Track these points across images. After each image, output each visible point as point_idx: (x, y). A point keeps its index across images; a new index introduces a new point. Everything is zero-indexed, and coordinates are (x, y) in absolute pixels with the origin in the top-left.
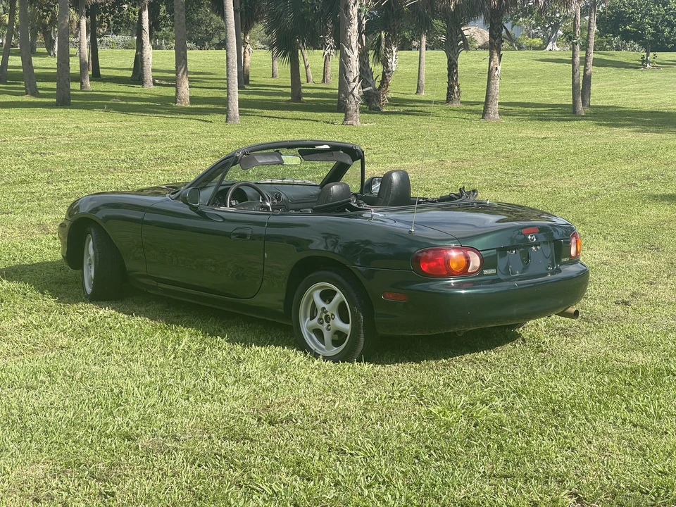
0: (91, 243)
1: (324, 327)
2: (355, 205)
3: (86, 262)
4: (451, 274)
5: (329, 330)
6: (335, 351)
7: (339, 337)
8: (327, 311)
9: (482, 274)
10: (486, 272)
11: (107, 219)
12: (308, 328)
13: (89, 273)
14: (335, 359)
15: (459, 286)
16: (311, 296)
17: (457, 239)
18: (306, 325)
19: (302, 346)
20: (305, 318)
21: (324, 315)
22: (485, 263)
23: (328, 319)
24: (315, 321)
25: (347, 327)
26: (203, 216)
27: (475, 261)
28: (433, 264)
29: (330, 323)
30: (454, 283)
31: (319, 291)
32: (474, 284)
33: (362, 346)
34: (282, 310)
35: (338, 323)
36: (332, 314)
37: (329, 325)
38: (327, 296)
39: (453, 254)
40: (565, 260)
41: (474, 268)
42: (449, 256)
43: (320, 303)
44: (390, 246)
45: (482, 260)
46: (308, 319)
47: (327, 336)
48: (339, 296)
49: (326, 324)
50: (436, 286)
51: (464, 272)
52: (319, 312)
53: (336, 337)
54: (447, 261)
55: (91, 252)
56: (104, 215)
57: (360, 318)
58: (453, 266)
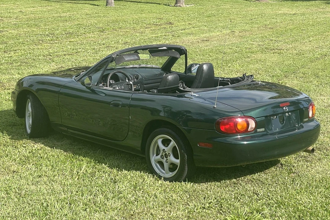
0: (30, 104)
1: (164, 161)
2: (182, 89)
3: (27, 115)
4: (238, 132)
5: (167, 162)
6: (171, 175)
7: (173, 167)
8: (166, 152)
9: (256, 132)
10: (258, 130)
11: (38, 90)
12: (155, 161)
13: (29, 121)
14: (171, 180)
15: (243, 139)
16: (156, 142)
17: (241, 111)
18: (154, 159)
19: (152, 171)
20: (153, 155)
21: (164, 154)
22: (258, 125)
23: (166, 156)
24: (159, 157)
25: (178, 161)
26: (93, 92)
27: (252, 124)
28: (227, 127)
29: (168, 159)
30: (240, 138)
31: (161, 140)
32: (252, 138)
33: (186, 173)
34: (140, 149)
35: (172, 159)
36: (169, 154)
37: (167, 160)
38: (166, 142)
39: (239, 120)
40: (306, 120)
41: (252, 128)
42: (237, 122)
43: (162, 147)
44: (201, 114)
45: (256, 123)
46: (155, 155)
47: (166, 165)
48: (173, 143)
49: (165, 159)
50: (230, 140)
51: (246, 131)
52: (161, 152)
53: (171, 166)
54: (236, 124)
55: (30, 109)
56: (36, 88)
57: (185, 157)
58: (239, 127)
